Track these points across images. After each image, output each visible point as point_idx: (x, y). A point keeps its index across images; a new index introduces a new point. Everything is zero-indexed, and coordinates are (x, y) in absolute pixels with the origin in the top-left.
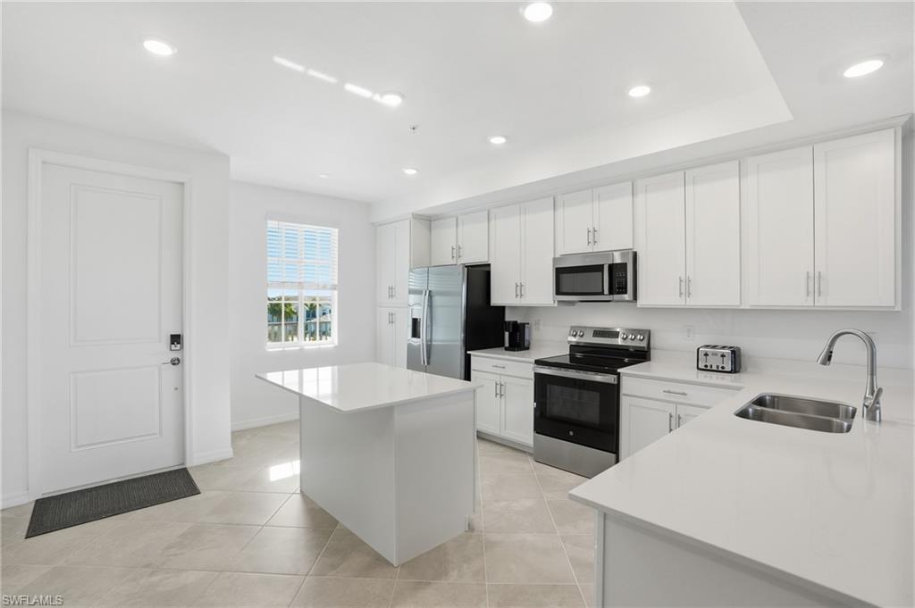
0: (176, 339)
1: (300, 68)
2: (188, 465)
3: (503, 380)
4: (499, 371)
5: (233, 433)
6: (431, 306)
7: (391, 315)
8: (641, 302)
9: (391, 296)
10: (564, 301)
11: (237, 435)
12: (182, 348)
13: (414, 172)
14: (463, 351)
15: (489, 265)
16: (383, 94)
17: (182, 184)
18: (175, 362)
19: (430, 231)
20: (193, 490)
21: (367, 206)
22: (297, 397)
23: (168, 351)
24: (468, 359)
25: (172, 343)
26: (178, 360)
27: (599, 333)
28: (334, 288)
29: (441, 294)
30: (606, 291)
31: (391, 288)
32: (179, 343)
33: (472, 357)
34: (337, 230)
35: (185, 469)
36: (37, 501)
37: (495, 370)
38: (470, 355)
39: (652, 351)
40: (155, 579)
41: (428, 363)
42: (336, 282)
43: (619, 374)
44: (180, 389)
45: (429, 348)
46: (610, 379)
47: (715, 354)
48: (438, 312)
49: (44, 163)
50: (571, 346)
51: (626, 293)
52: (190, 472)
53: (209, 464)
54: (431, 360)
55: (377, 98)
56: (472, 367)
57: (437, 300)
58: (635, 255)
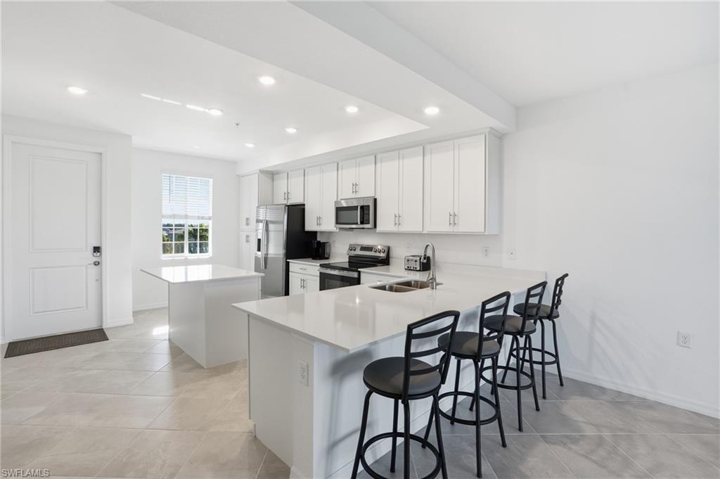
0: (97, 249)
1: (158, 99)
2: (104, 327)
3: (305, 277)
4: (304, 272)
5: (133, 312)
6: (267, 230)
7: (247, 236)
8: (379, 229)
9: (247, 224)
10: (342, 228)
11: (135, 313)
12: (101, 254)
13: (252, 146)
14: (284, 260)
15: (304, 205)
16: (209, 109)
17: (101, 154)
18: (97, 264)
19: (273, 180)
20: (105, 338)
21: (234, 163)
22: (167, 283)
23: (92, 256)
24: (287, 265)
25: (94, 252)
26: (99, 263)
27: (363, 248)
28: (210, 218)
29: (273, 222)
30: (359, 223)
31: (247, 219)
32: (98, 252)
33: (290, 264)
34: (211, 180)
35: (102, 329)
36: (10, 343)
37: (301, 271)
38: (289, 262)
39: (391, 259)
40: (74, 373)
41: (265, 267)
42: (211, 215)
43: (359, 272)
44: (100, 280)
45: (266, 259)
46: (355, 275)
47: (412, 260)
48: (272, 235)
49: (12, 142)
50: (350, 257)
51: (369, 223)
52: (105, 331)
53: (117, 327)
54: (268, 266)
55: (207, 110)
56: (290, 270)
57: (271, 227)
58: (375, 200)
